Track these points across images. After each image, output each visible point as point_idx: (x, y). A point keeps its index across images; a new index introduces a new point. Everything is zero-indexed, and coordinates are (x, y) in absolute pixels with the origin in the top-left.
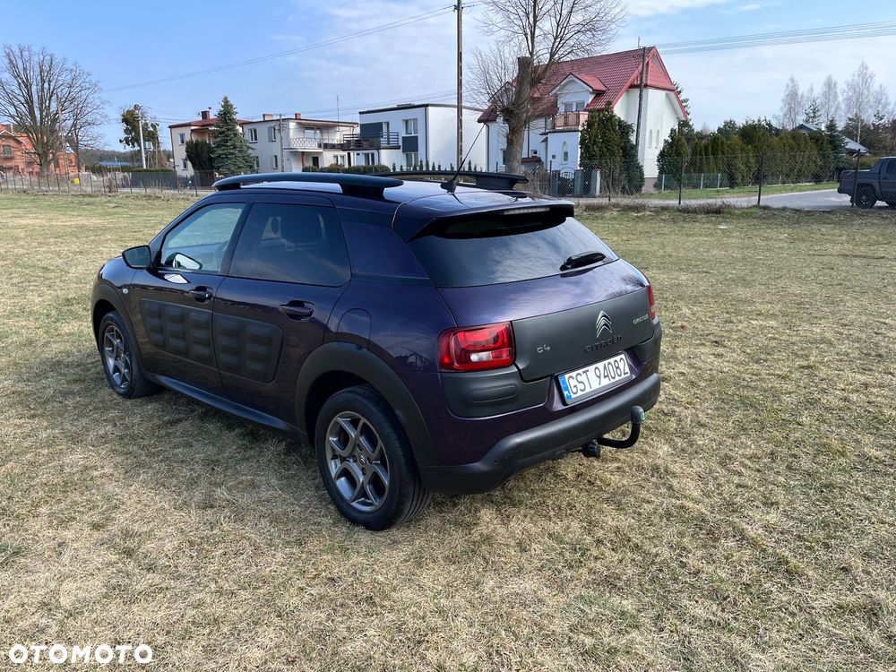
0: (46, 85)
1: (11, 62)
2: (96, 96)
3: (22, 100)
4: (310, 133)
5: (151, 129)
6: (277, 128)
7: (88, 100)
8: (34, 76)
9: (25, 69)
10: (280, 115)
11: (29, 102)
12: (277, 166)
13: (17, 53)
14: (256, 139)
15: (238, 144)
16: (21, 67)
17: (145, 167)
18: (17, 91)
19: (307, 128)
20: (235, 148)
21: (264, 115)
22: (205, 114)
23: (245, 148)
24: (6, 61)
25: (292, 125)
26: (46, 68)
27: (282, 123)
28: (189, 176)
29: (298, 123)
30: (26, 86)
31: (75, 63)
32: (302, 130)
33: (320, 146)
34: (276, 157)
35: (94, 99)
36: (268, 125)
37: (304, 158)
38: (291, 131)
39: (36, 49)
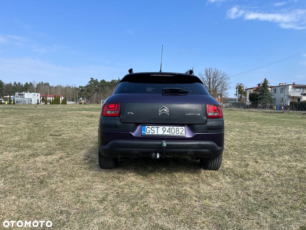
0: (215, 79)
1: (206, 73)
2: (228, 81)
3: (208, 83)
4: (298, 90)
5: (245, 91)
6: (284, 88)
7: (226, 83)
8: (212, 76)
9: (210, 74)
10: (285, 83)
11: (209, 83)
12: (282, 102)
13: (209, 70)
14: (275, 92)
15: (268, 94)
16: (209, 74)
17: (237, 102)
18: (207, 81)
19: (297, 88)
20: (266, 95)
21: (280, 84)
22: (259, 85)
23: (270, 95)
24: (205, 72)
25: (290, 87)
26: (215, 74)
27: (286, 86)
28: (249, 105)
29: (293, 86)
30: (209, 79)
31: (224, 72)
32: (294, 88)
33: (302, 94)
34: (282, 98)
35: (228, 82)
36: (281, 87)
37: (294, 99)
38: (290, 89)
39: (213, 69)
